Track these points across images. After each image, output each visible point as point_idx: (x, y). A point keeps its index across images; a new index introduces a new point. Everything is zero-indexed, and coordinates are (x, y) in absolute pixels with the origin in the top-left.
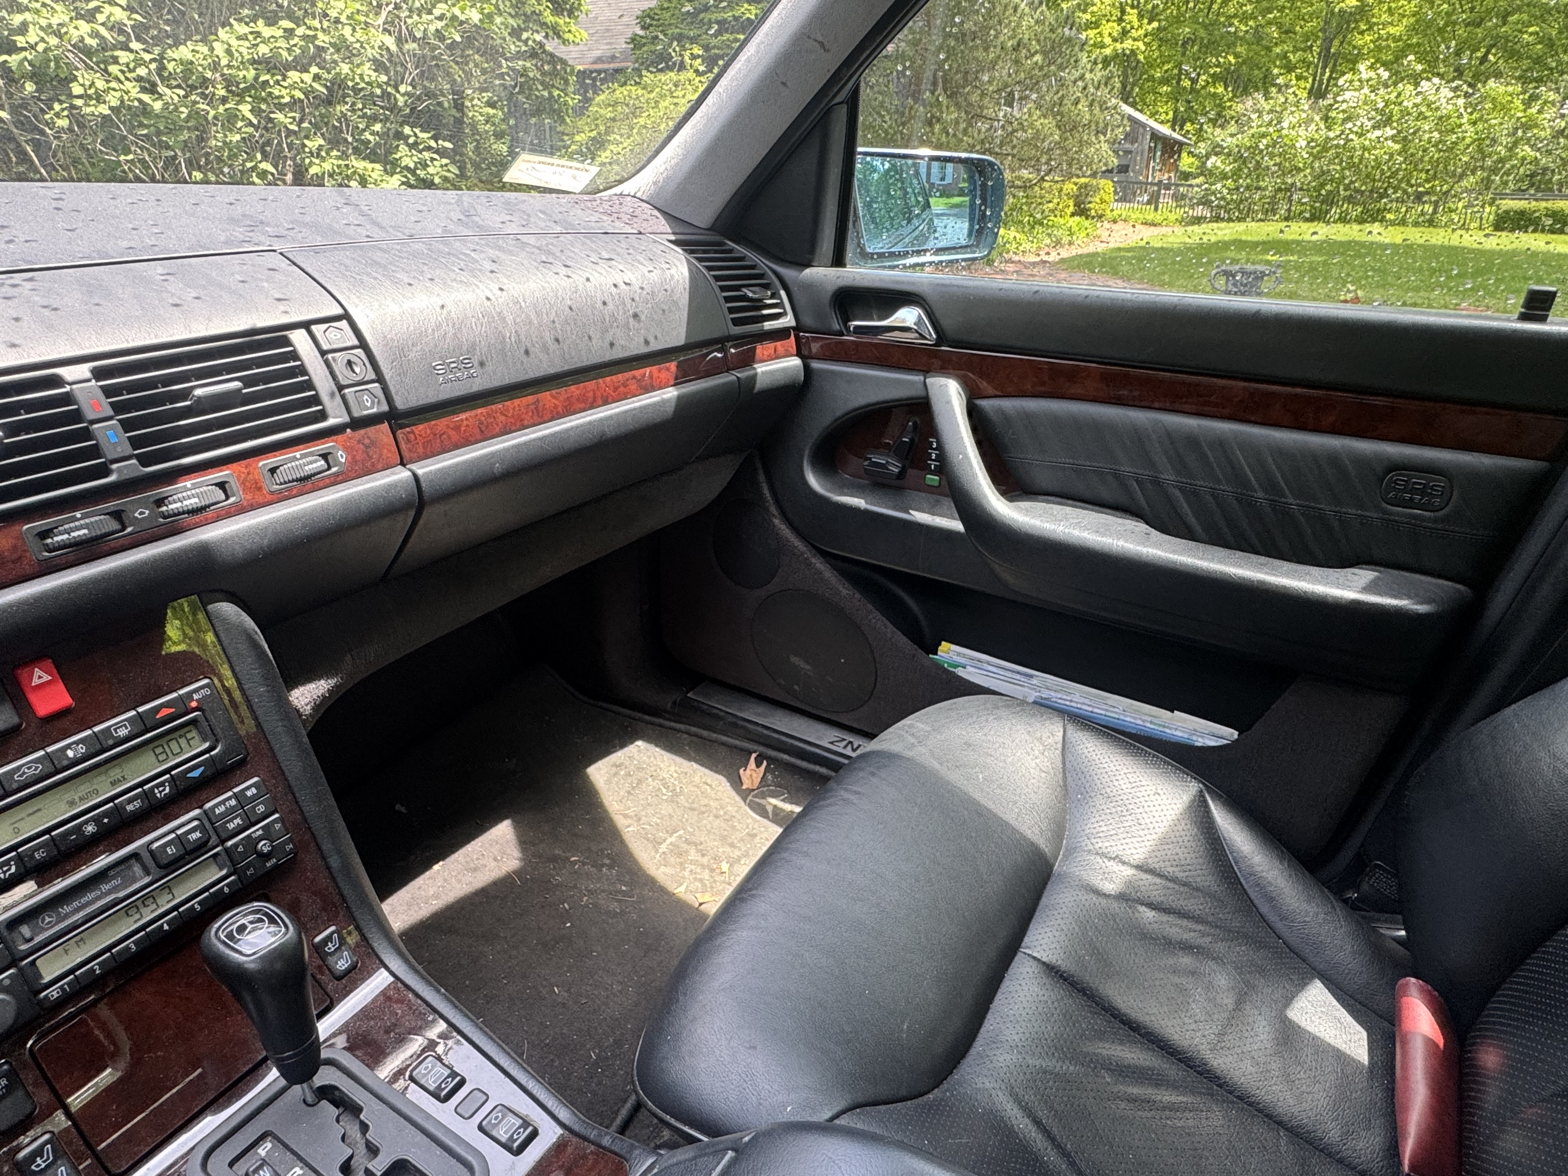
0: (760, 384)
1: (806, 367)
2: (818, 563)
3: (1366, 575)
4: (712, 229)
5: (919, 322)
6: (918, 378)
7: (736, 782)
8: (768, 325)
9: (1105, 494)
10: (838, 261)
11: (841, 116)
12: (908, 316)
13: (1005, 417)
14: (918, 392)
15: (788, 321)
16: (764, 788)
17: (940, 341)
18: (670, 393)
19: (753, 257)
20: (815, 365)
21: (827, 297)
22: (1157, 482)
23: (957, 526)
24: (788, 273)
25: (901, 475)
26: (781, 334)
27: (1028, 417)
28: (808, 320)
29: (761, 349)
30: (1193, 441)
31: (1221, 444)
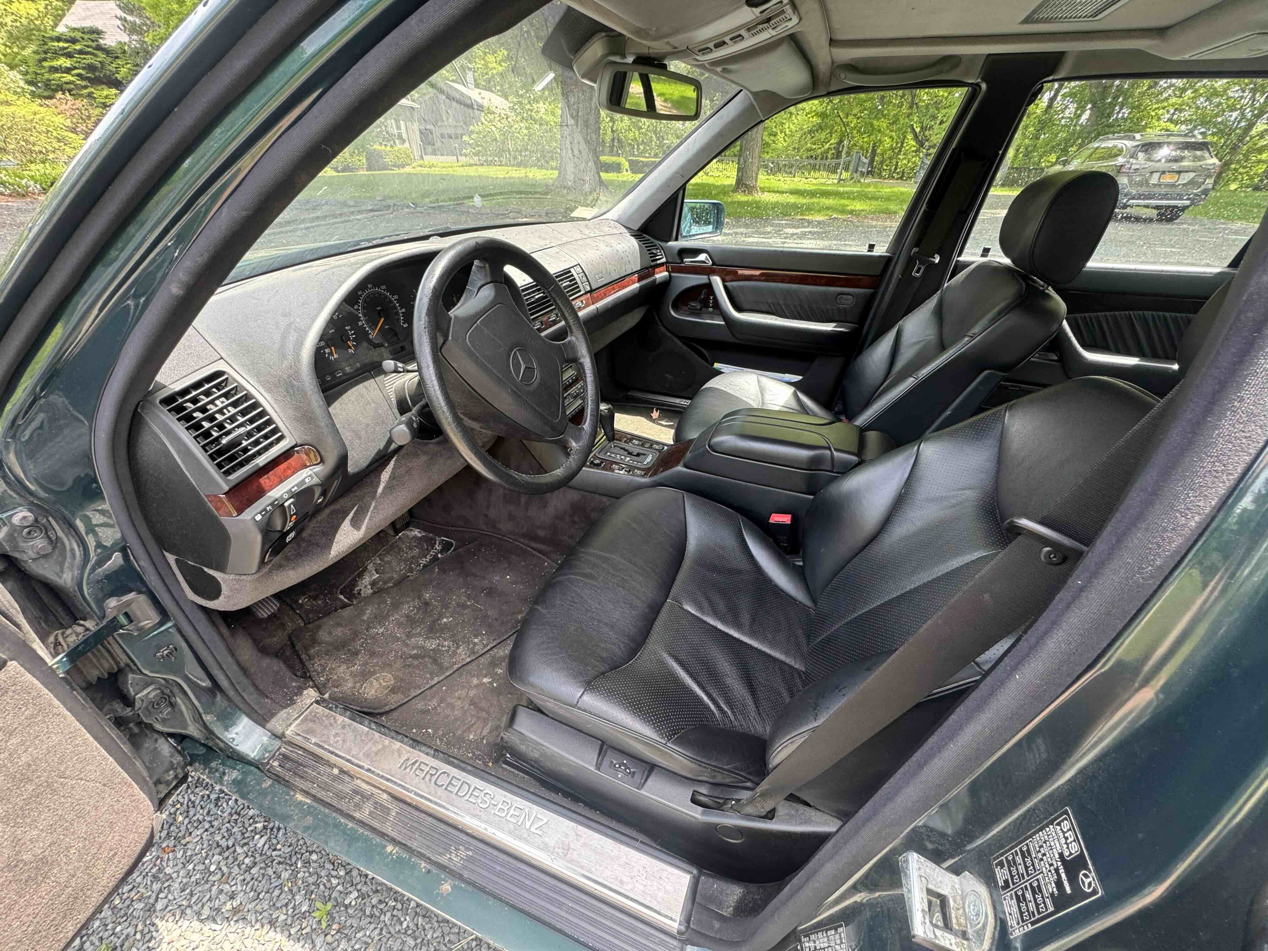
0: (658, 281)
1: (670, 276)
2: (676, 339)
3: (834, 324)
4: (638, 230)
5: (706, 259)
6: (705, 277)
7: (650, 418)
8: (659, 262)
9: (764, 309)
10: (676, 239)
11: (681, 192)
12: (702, 257)
13: (734, 288)
14: (706, 281)
15: (664, 260)
16: (660, 418)
17: (713, 264)
18: (637, 285)
19: (652, 240)
20: (673, 274)
21: (676, 251)
22: (779, 304)
23: (723, 323)
24: (663, 244)
25: (701, 309)
26: (662, 265)
27: (741, 287)
28: (670, 260)
29: (657, 270)
30: (788, 291)
31: (795, 291)
